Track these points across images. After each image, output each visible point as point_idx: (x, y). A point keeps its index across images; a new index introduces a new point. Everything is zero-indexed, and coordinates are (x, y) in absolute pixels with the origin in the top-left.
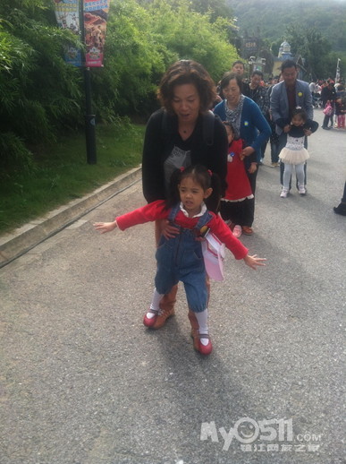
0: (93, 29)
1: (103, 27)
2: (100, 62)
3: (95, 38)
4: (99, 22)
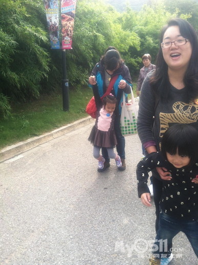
0: (66, 24)
1: (72, 23)
2: (70, 46)
3: (67, 31)
4: (70, 20)
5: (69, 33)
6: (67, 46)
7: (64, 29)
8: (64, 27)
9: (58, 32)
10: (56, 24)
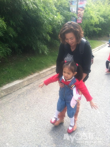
0: (80, 12)
1: (83, 12)
2: (81, 21)
3: (80, 15)
4: (82, 10)
5: (81, 16)
6: (80, 22)
7: (78, 14)
8: (79, 13)
10: (75, 12)
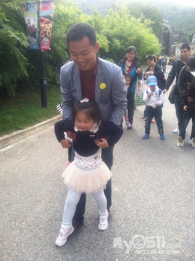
0: (45, 27)
1: (51, 25)
3: (45, 33)
4: (48, 23)
5: (48, 34)
6: (46, 47)
8: (43, 29)
9: (37, 34)
10: (35, 26)
